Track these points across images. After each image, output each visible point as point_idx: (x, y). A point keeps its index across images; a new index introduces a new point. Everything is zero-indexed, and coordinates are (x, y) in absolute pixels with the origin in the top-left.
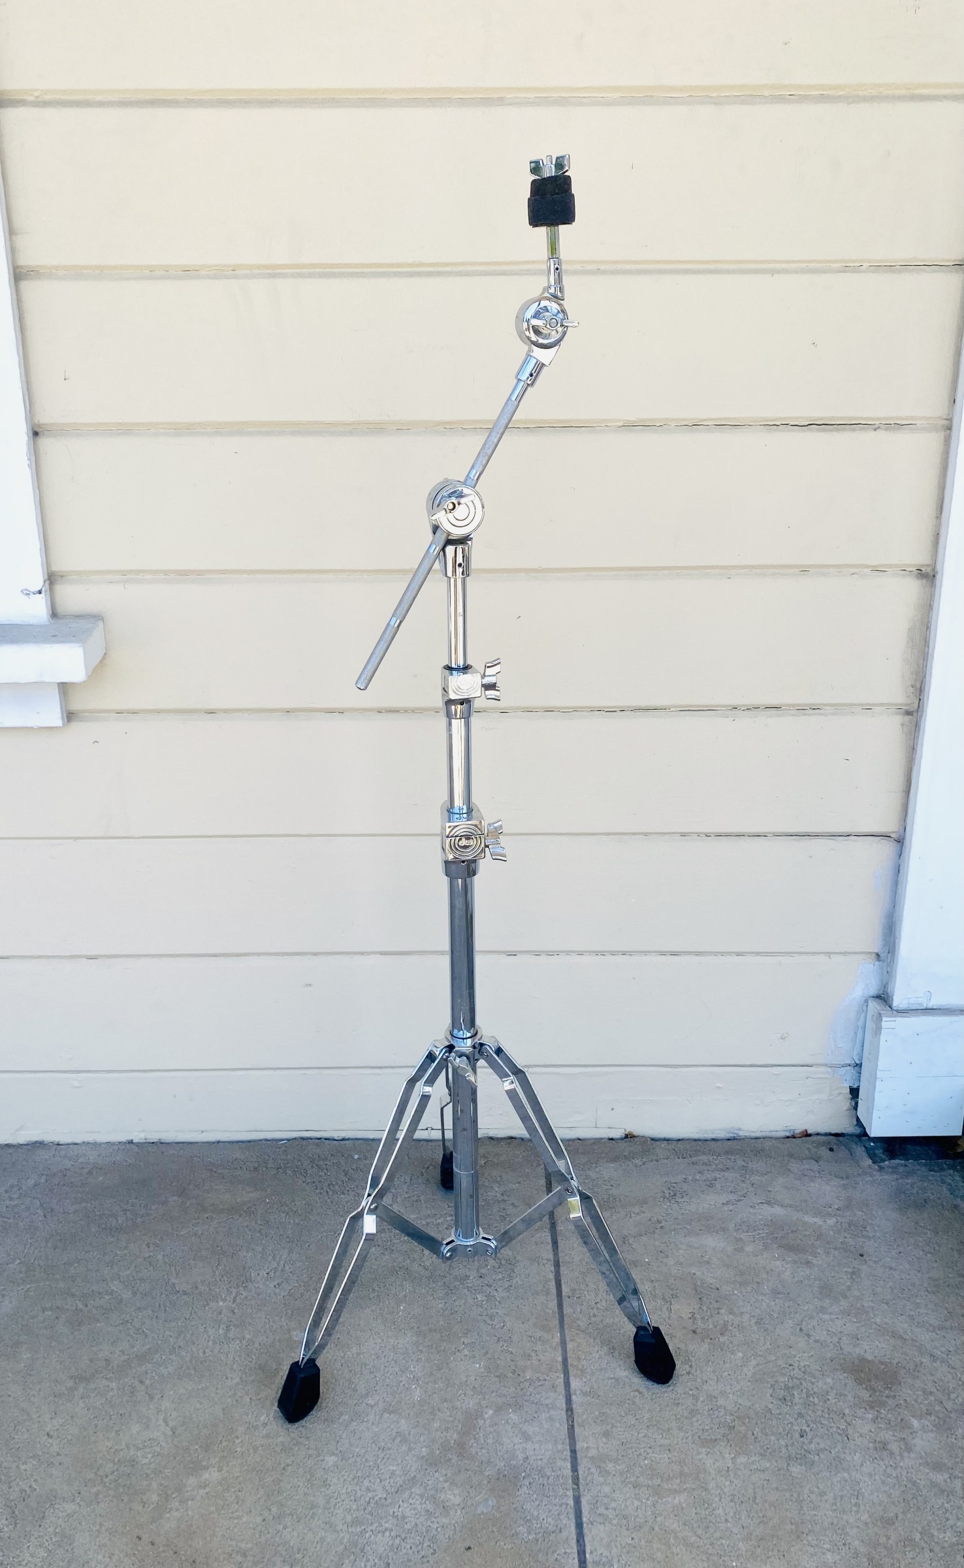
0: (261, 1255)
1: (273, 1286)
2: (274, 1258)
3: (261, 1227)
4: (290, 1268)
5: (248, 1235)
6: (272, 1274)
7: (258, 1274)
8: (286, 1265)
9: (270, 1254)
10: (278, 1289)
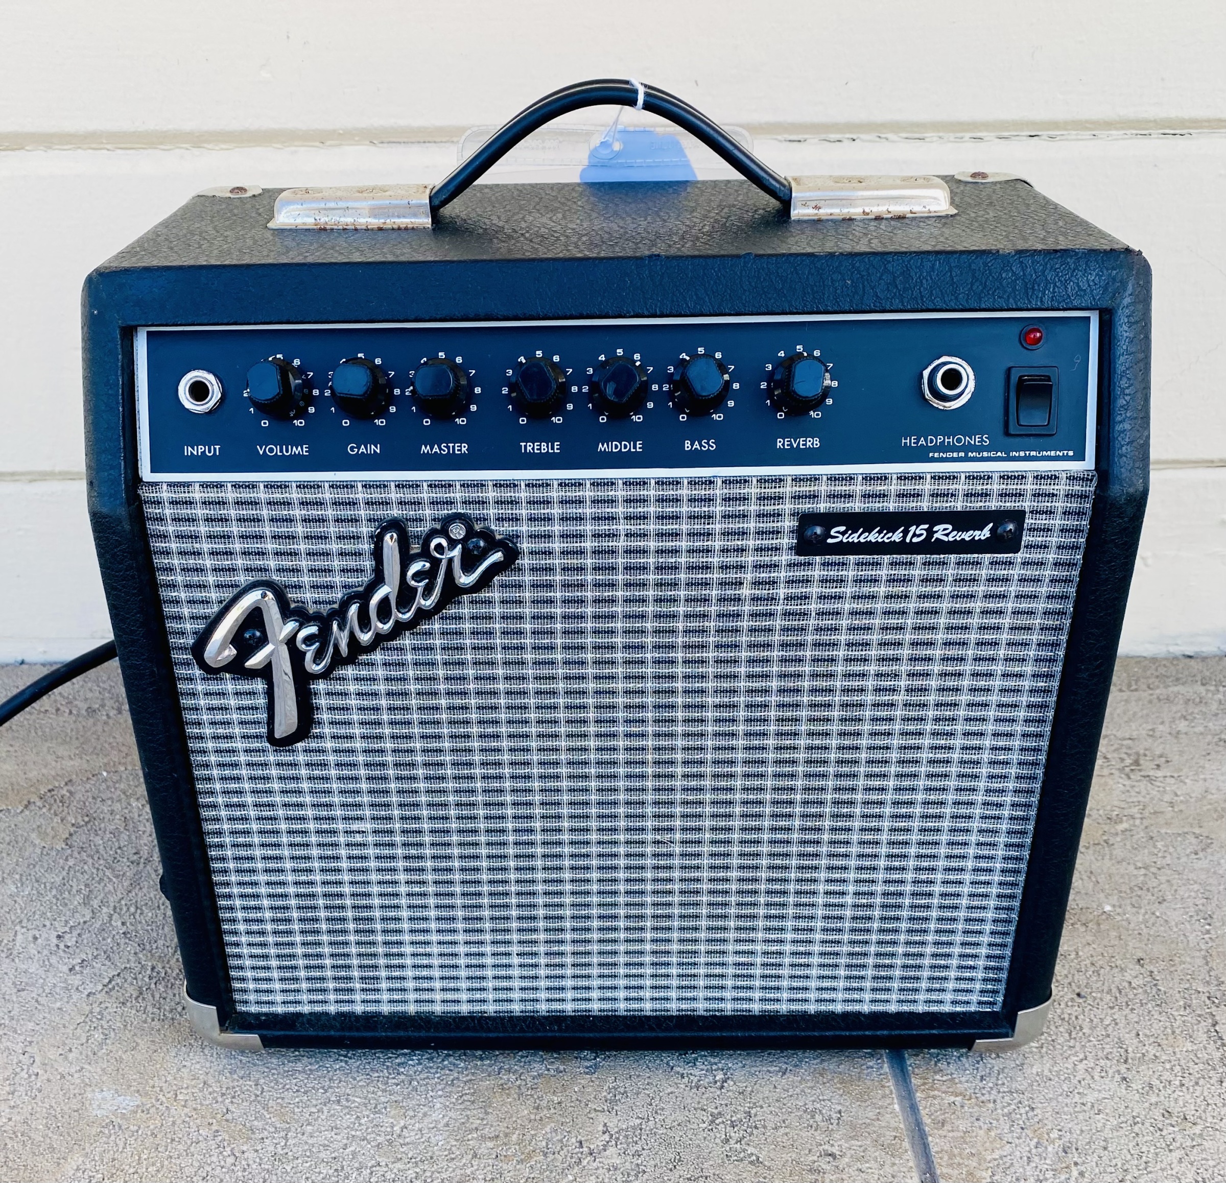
0: (54, 892)
1: (65, 969)
2: (86, 902)
3: (72, 830)
4: (123, 924)
5: (35, 845)
6: (70, 940)
7: (35, 938)
8: (116, 916)
9: (79, 891)
10: (78, 976)
